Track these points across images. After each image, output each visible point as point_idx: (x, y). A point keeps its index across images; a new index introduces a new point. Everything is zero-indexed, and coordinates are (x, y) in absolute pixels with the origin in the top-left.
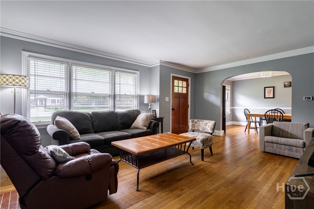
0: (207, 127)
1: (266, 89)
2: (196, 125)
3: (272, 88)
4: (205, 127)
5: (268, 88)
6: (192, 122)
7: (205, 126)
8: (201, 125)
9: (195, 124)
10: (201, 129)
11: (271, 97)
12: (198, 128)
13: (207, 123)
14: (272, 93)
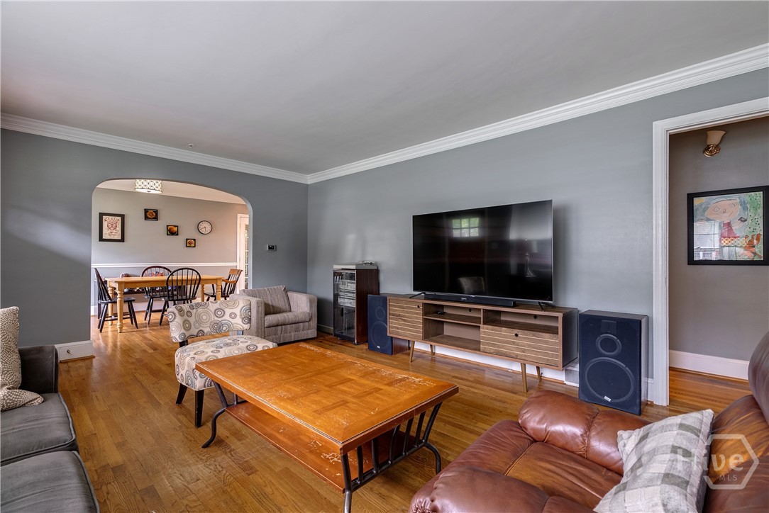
0: (227, 317)
1: (104, 217)
2: (192, 320)
3: (120, 218)
4: (220, 319)
5: (110, 217)
6: (181, 315)
7: (216, 318)
8: (204, 317)
9: (189, 319)
10: (206, 330)
11: (116, 238)
12: (201, 328)
13: (223, 307)
14: (119, 228)
